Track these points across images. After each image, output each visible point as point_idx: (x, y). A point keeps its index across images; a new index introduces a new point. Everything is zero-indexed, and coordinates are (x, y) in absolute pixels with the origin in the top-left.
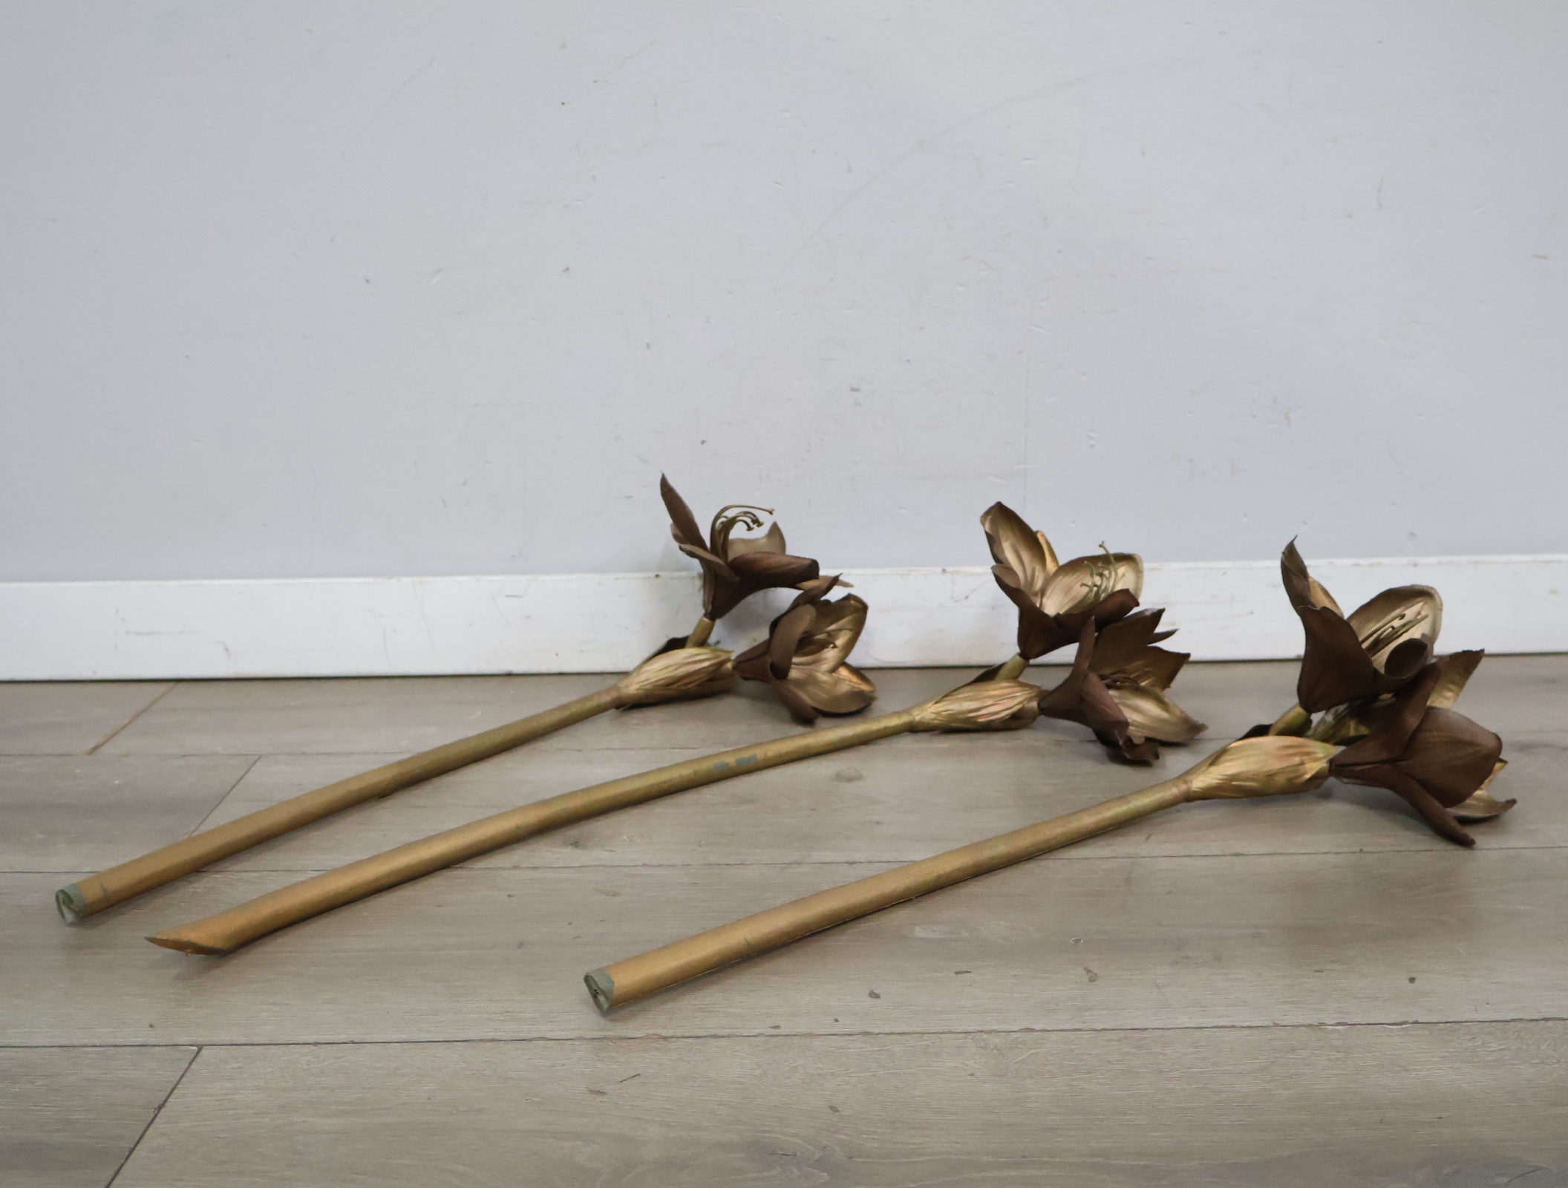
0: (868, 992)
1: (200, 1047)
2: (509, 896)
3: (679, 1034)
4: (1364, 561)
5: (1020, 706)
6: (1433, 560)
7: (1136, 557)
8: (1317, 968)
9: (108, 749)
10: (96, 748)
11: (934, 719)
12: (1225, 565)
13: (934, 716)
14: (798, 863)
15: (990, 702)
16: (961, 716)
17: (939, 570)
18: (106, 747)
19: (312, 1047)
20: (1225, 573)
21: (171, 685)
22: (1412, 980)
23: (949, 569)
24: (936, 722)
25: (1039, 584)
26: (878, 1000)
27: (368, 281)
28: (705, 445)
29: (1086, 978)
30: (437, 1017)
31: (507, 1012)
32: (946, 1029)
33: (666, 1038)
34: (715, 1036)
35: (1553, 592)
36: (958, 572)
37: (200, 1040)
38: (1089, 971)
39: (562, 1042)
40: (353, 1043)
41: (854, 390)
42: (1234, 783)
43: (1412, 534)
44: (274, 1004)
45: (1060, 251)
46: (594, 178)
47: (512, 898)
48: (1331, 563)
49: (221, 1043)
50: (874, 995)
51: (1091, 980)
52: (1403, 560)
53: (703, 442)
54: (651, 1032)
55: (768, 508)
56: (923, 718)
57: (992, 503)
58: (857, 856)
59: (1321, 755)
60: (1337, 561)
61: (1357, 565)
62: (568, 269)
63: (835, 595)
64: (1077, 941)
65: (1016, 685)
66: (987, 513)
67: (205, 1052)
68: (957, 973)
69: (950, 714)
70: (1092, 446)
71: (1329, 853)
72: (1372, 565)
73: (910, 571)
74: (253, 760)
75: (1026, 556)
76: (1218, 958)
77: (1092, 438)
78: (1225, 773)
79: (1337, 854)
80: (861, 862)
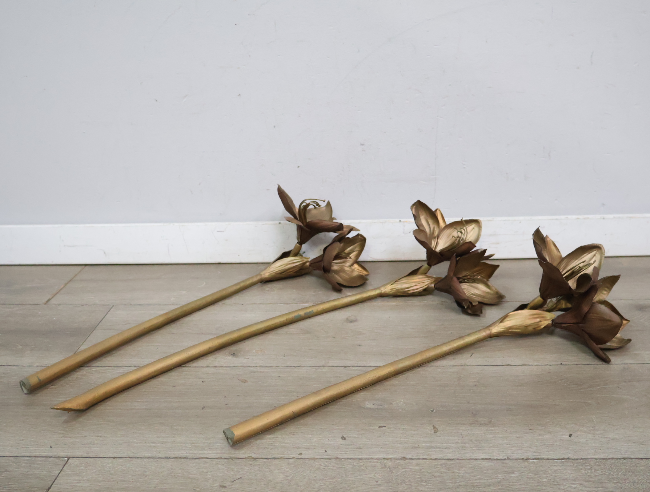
0: (341, 436)
1: (69, 458)
2: (203, 382)
3: (260, 457)
4: (581, 217)
5: (427, 286)
6: (611, 216)
7: (479, 220)
8: (531, 428)
9: (53, 301)
10: (49, 300)
11: (390, 292)
12: (521, 218)
13: (390, 290)
14: (323, 366)
15: (414, 284)
16: (401, 291)
17: (398, 220)
18: (52, 300)
19: (113, 460)
20: (520, 222)
21: (83, 267)
22: (570, 435)
23: (402, 220)
24: (391, 293)
25: (436, 234)
26: (344, 441)
27: (156, 101)
28: (299, 168)
29: (433, 431)
30: (164, 445)
31: (193, 443)
32: (370, 457)
33: (255, 459)
34: (274, 458)
36: (406, 222)
37: (69, 454)
38: (434, 427)
39: (212, 459)
40: (129, 458)
41: (362, 145)
42: (510, 330)
43: (603, 204)
44: (101, 436)
45: (450, 85)
46: (250, 56)
47: (204, 383)
48: (567, 218)
49: (77, 456)
50: (343, 438)
51: (435, 432)
52: (598, 216)
53: (298, 167)
54: (249, 455)
55: (323, 199)
56: (385, 291)
57: (416, 201)
58: (348, 363)
59: (548, 318)
60: (569, 217)
61: (578, 219)
62: (240, 95)
63: (352, 235)
64: (432, 411)
65: (426, 277)
66: (414, 205)
67: (70, 461)
68: (379, 427)
69: (396, 290)
70: (464, 168)
71: (547, 365)
72: (585, 219)
73: (386, 221)
74: (110, 308)
75: (431, 222)
76: (490, 422)
77: (464, 164)
78: (506, 326)
79: (550, 365)
80: (349, 367)
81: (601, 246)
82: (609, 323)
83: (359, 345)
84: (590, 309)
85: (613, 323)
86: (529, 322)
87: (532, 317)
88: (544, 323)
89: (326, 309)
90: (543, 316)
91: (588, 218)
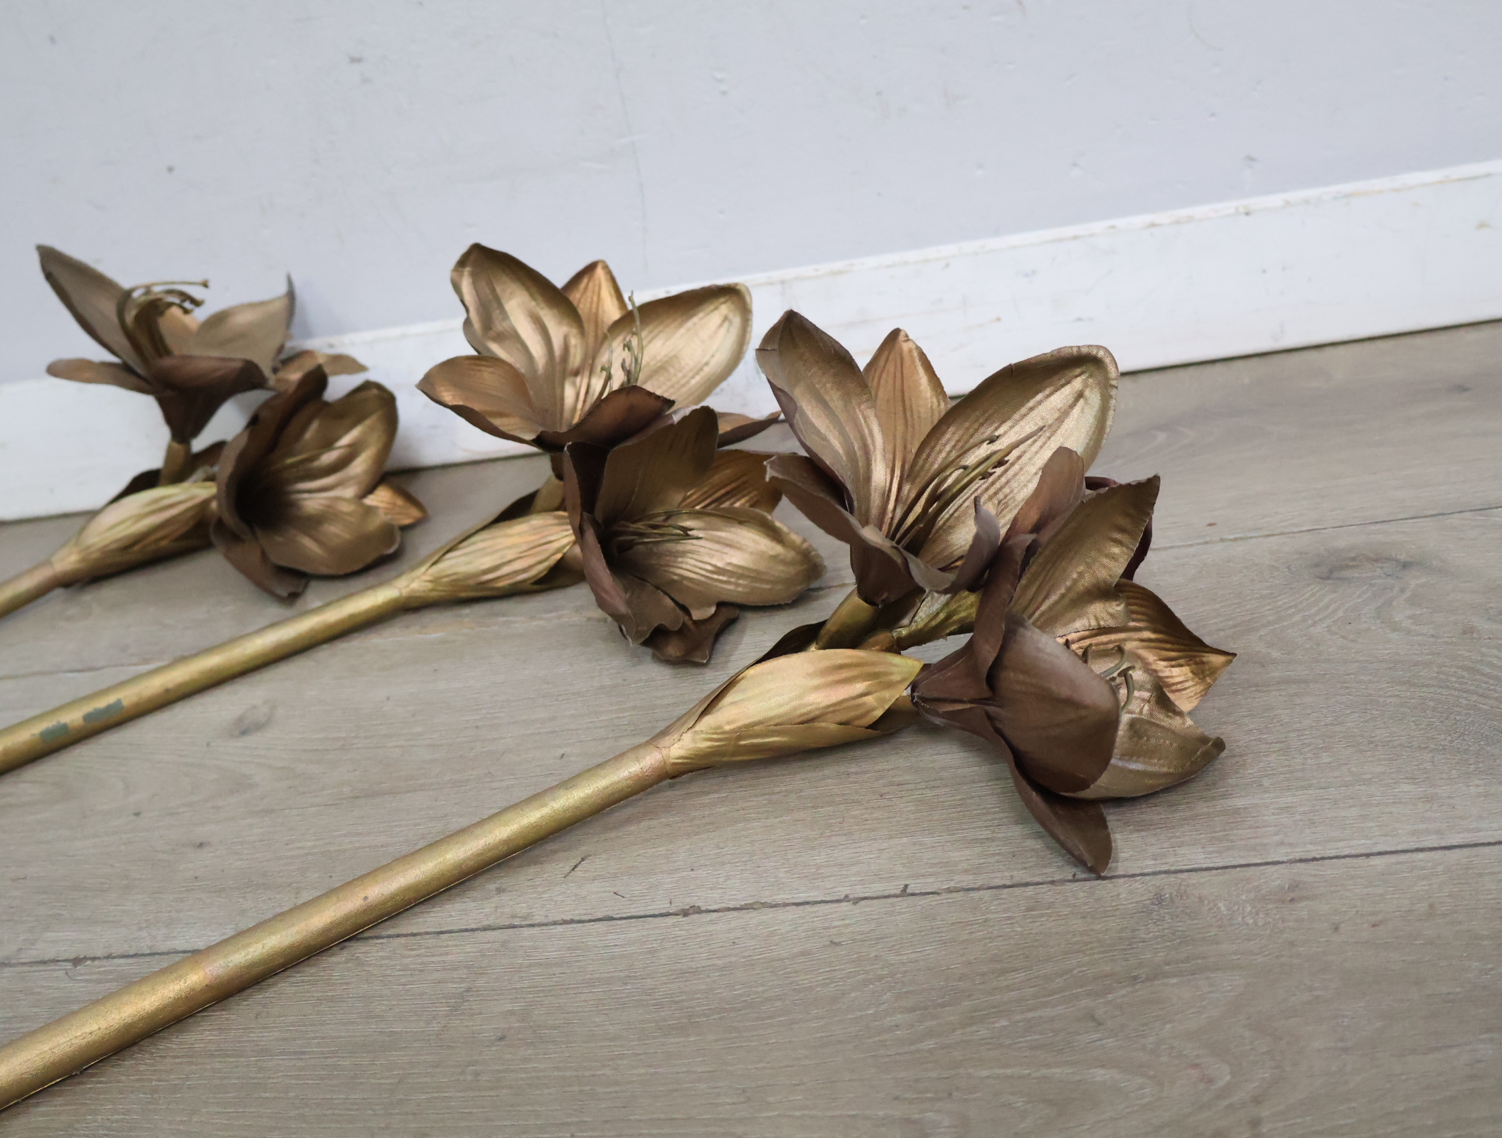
4: (1162, 217)
5: (559, 556)
6: (1276, 200)
7: (738, 287)
11: (431, 590)
12: (948, 250)
13: (430, 586)
14: (6, 963)
15: (510, 555)
16: (472, 582)
20: (947, 265)
24: (434, 594)
25: (576, 359)
35: (1482, 225)
41: (355, 60)
42: (743, 743)
43: (1250, 159)
48: (1113, 227)
52: (1228, 206)
53: (170, 169)
55: (199, 279)
56: (413, 591)
57: (464, 248)
58: (101, 942)
59: (896, 678)
60: (1121, 222)
61: (1153, 225)
65: (556, 521)
66: (462, 263)
69: (453, 581)
70: (724, 93)
71: (845, 898)
72: (1178, 222)
75: (550, 318)
77: (721, 81)
78: (727, 728)
79: (857, 901)
80: (94, 959)
81: (1101, 354)
82: (1071, 714)
83: (201, 845)
84: (1003, 649)
85: (1083, 713)
86: (820, 699)
87: (831, 678)
88: (878, 704)
89: (180, 686)
90: (877, 669)
91: (1190, 219)
